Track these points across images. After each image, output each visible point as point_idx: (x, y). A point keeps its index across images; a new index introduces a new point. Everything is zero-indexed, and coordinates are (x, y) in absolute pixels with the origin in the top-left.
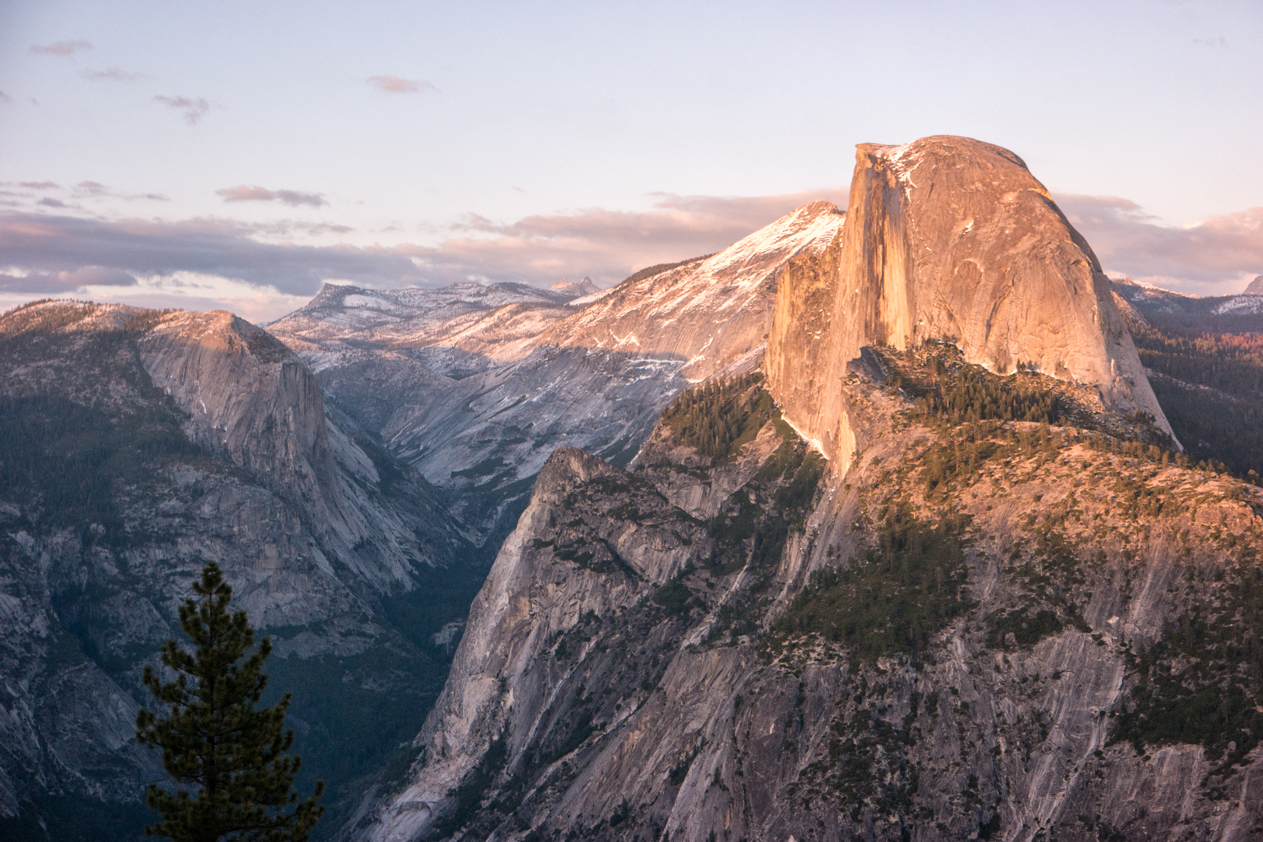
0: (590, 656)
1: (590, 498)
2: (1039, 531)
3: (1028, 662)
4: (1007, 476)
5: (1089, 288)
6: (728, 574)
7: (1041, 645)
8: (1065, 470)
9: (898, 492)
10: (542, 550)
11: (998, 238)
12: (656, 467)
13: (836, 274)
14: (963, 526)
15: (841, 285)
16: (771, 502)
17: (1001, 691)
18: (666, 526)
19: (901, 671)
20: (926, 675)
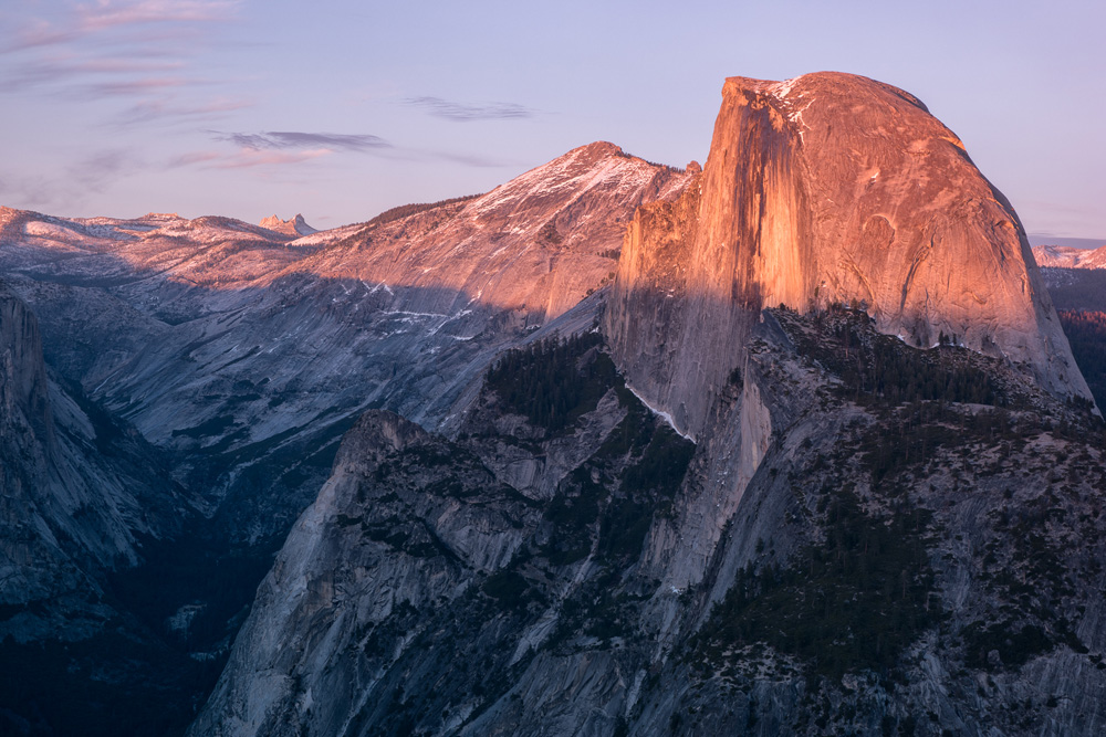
0: (407, 653)
1: (406, 469)
2: (1015, 533)
3: (1017, 685)
4: (968, 468)
5: (1017, 253)
6: (571, 562)
7: (1030, 666)
8: (1037, 463)
9: (839, 480)
10: (348, 528)
11: (910, 191)
12: (481, 437)
13: (695, 225)
14: (923, 524)
15: (702, 238)
16: (618, 482)
17: (988, 719)
18: (495, 506)
19: (871, 692)
20: (898, 697)
